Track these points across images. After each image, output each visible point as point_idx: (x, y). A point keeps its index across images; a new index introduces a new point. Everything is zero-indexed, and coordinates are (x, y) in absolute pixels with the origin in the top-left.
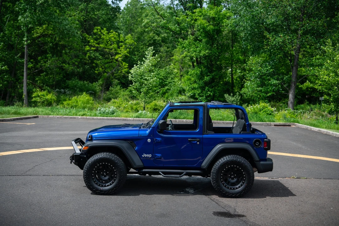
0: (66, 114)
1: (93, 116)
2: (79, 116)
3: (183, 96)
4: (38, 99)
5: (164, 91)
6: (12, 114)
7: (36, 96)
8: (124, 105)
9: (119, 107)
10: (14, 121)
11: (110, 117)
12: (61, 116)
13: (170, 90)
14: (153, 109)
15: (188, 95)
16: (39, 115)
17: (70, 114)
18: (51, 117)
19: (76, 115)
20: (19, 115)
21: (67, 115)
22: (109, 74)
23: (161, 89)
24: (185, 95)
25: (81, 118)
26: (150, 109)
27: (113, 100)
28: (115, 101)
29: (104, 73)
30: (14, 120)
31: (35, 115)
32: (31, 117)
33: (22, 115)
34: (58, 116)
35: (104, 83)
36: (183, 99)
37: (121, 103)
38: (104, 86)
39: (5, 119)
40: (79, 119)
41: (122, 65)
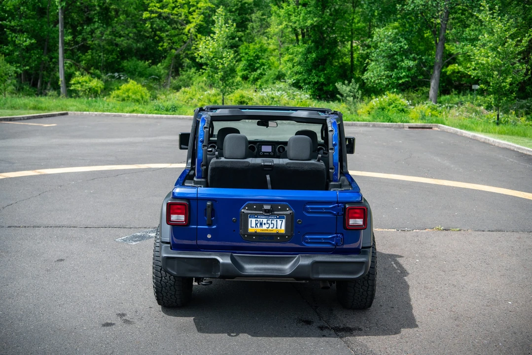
0: (107, 111)
1: (147, 113)
2: (127, 113)
3: (282, 83)
4: (78, 87)
5: (256, 76)
6: (30, 109)
7: (75, 82)
8: (198, 96)
9: (191, 98)
10: (27, 120)
11: (171, 114)
12: (101, 113)
13: (265, 74)
14: (239, 102)
15: (290, 81)
16: (69, 111)
17: (114, 109)
18: (86, 114)
19: (122, 111)
20: (40, 111)
21: (110, 111)
22: (178, 51)
23: (252, 73)
24: (285, 82)
25: (130, 117)
26: (235, 102)
27: (183, 89)
28: (186, 91)
29: (170, 50)
30: (29, 118)
31: (63, 111)
32: (56, 114)
33: (44, 110)
34: (96, 113)
35: (172, 65)
36: (281, 88)
37: (194, 93)
38: (172, 68)
39: (13, 118)
40: (127, 117)
41: (197, 38)
